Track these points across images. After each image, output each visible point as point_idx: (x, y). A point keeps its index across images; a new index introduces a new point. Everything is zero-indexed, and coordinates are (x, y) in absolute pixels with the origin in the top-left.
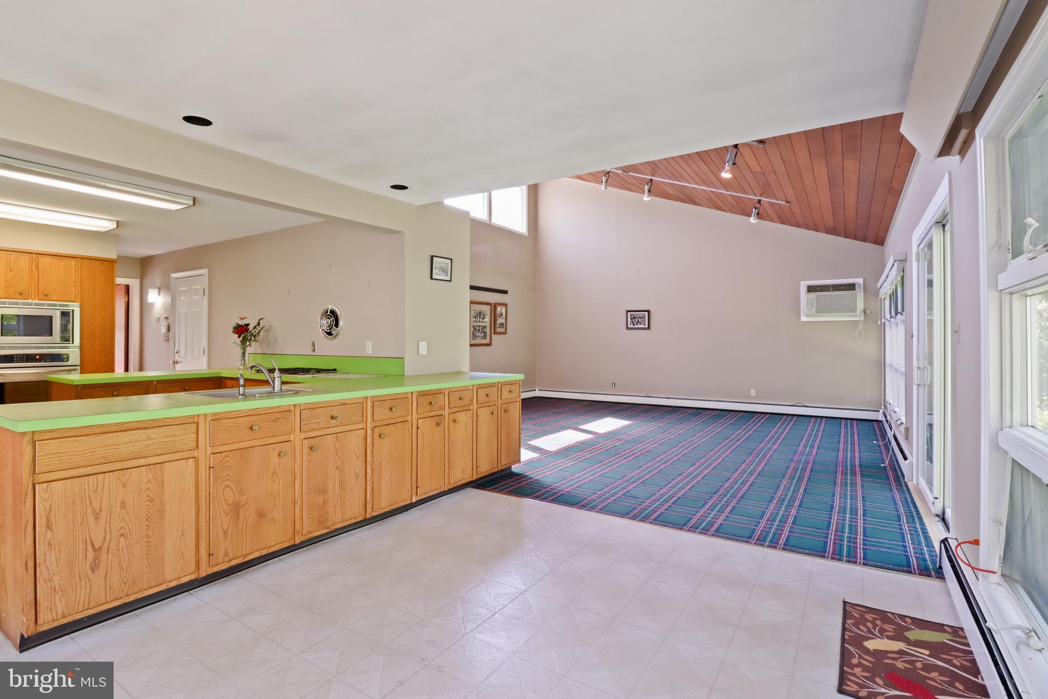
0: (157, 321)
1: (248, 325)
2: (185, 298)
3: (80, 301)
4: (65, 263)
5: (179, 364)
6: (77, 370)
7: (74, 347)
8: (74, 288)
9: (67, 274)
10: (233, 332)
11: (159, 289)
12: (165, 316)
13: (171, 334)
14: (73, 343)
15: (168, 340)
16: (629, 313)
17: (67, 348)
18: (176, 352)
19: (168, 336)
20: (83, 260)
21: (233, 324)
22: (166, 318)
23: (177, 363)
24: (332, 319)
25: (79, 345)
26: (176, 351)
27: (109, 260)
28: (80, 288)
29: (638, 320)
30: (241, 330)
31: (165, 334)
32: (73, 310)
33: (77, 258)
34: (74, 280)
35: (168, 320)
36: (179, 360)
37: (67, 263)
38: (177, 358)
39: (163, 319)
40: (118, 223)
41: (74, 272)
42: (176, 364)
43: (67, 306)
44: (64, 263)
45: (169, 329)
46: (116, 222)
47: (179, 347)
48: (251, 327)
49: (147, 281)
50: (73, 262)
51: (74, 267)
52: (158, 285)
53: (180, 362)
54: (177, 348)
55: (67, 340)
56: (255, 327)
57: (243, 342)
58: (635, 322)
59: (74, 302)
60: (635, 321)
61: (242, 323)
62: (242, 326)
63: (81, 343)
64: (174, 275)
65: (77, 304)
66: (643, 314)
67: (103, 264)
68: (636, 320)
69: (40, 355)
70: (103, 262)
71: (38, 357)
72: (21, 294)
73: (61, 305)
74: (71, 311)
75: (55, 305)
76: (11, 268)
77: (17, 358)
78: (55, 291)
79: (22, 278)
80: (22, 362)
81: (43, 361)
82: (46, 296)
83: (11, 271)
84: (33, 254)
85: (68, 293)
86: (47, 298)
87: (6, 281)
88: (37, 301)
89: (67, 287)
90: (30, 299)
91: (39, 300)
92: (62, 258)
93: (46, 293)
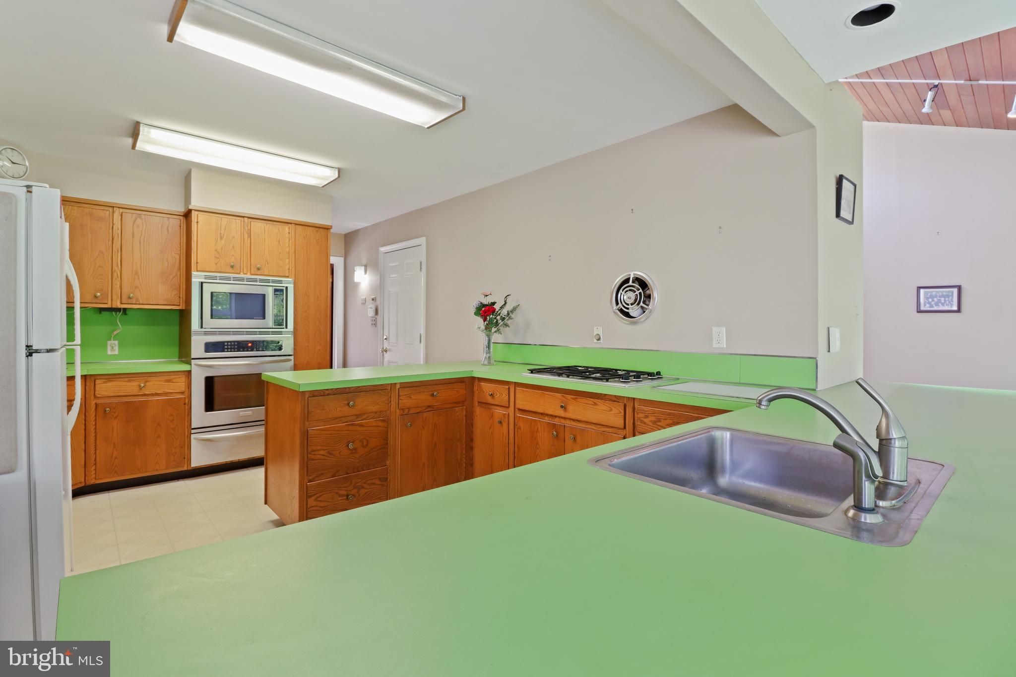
0: (363, 304)
1: (494, 303)
2: (396, 275)
3: (293, 276)
4: (279, 229)
5: (388, 352)
6: (291, 360)
7: (288, 333)
8: (288, 260)
9: (281, 243)
10: (476, 314)
11: (366, 266)
12: (372, 297)
13: (379, 317)
14: (286, 327)
15: (375, 325)
16: (922, 291)
17: (280, 333)
18: (386, 339)
19: (375, 320)
20: (297, 226)
21: (475, 303)
22: (373, 299)
23: (386, 351)
24: (637, 292)
25: (292, 330)
26: (385, 337)
27: (324, 226)
28: (293, 260)
29: (940, 300)
30: (486, 311)
31: (372, 317)
32: (287, 288)
33: (291, 223)
34: (287, 250)
35: (375, 301)
36: (388, 348)
37: (280, 229)
38: (386, 346)
39: (369, 301)
40: (339, 170)
41: (287, 240)
42: (385, 353)
43: (280, 282)
44: (277, 230)
45: (377, 312)
46: (337, 169)
47: (389, 334)
48: (497, 307)
49: (352, 258)
50: (286, 228)
51: (287, 235)
52: (364, 262)
53: (390, 350)
54: (386, 333)
55: (281, 324)
56: (502, 308)
57: (488, 328)
58: (933, 303)
59: (288, 277)
60: (933, 301)
61: (486, 301)
62: (486, 305)
63: (294, 328)
64: (383, 249)
65: (290, 280)
66: (949, 292)
67: (317, 231)
68: (935, 299)
69: (252, 342)
70: (317, 229)
71: (250, 345)
72: (232, 267)
73: (274, 281)
74: (284, 288)
75: (268, 281)
76: (222, 235)
77: (228, 345)
78: (268, 264)
79: (233, 247)
80: (233, 350)
81: (255, 349)
82: (259, 269)
83: (221, 238)
84: (245, 218)
85: (281, 267)
86: (259, 272)
87: (216, 250)
88: (249, 276)
89: (281, 259)
90: (242, 273)
91: (251, 274)
92: (275, 223)
93: (258, 266)
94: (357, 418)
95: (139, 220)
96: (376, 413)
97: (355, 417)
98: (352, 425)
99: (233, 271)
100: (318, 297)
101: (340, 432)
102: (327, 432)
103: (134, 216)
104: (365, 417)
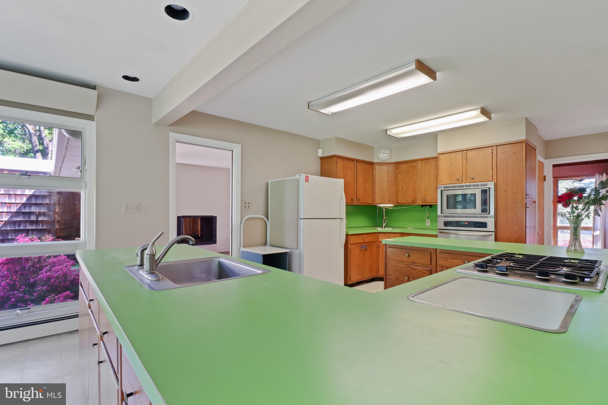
3: (494, 181)
4: (485, 152)
6: (492, 235)
7: (491, 217)
8: (491, 171)
9: (486, 161)
14: (489, 214)
17: (486, 217)
20: (499, 147)
25: (494, 215)
27: (519, 142)
28: (495, 170)
32: (489, 188)
33: (495, 146)
34: (491, 164)
41: (492, 157)
43: (486, 185)
50: (492, 150)
51: (492, 154)
55: (485, 211)
59: (490, 181)
63: (496, 214)
65: (492, 183)
67: (514, 146)
69: (468, 222)
70: (514, 145)
71: (467, 223)
72: (458, 180)
73: (482, 185)
74: (488, 189)
75: (478, 185)
76: (452, 164)
77: (454, 223)
78: (478, 175)
79: (458, 169)
80: (457, 226)
81: (469, 226)
82: (473, 179)
83: (452, 165)
84: (465, 151)
85: (487, 175)
86: (473, 181)
87: (449, 172)
88: (467, 184)
89: (486, 171)
90: (463, 183)
91: (469, 183)
92: (483, 149)
93: (472, 177)
94: (412, 264)
95: (427, 164)
96: (423, 264)
97: (411, 264)
98: (408, 267)
99: (458, 182)
100: (515, 192)
101: (402, 269)
102: (396, 267)
103: (425, 162)
104: (416, 265)
